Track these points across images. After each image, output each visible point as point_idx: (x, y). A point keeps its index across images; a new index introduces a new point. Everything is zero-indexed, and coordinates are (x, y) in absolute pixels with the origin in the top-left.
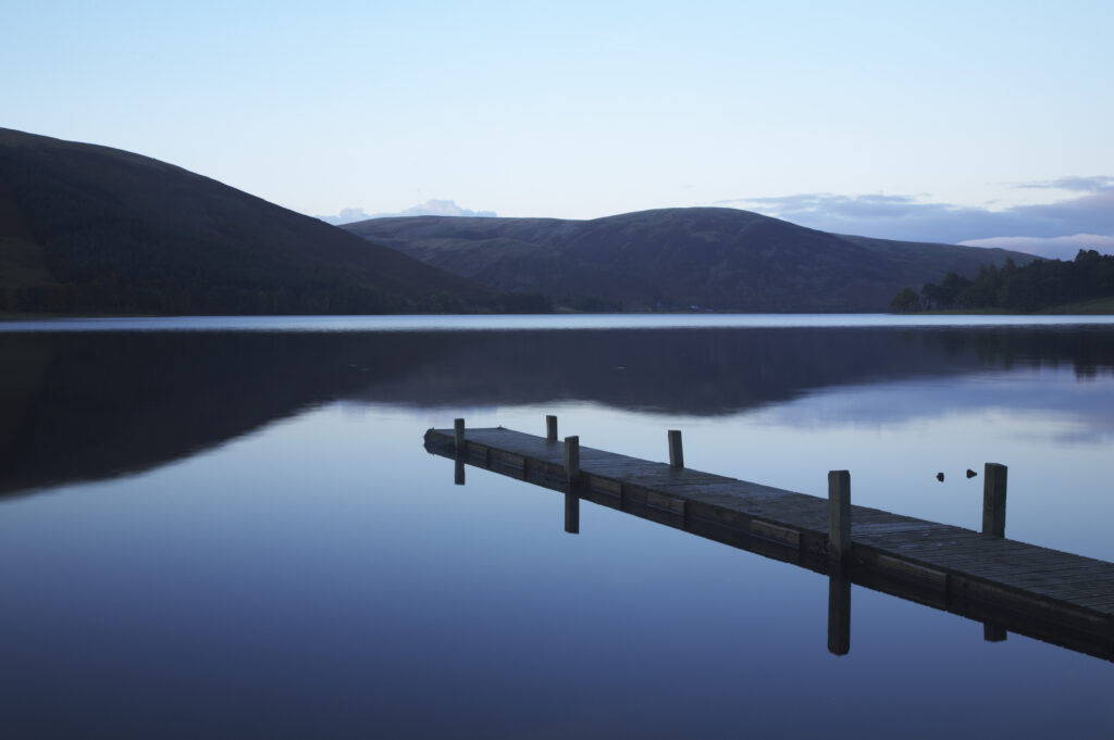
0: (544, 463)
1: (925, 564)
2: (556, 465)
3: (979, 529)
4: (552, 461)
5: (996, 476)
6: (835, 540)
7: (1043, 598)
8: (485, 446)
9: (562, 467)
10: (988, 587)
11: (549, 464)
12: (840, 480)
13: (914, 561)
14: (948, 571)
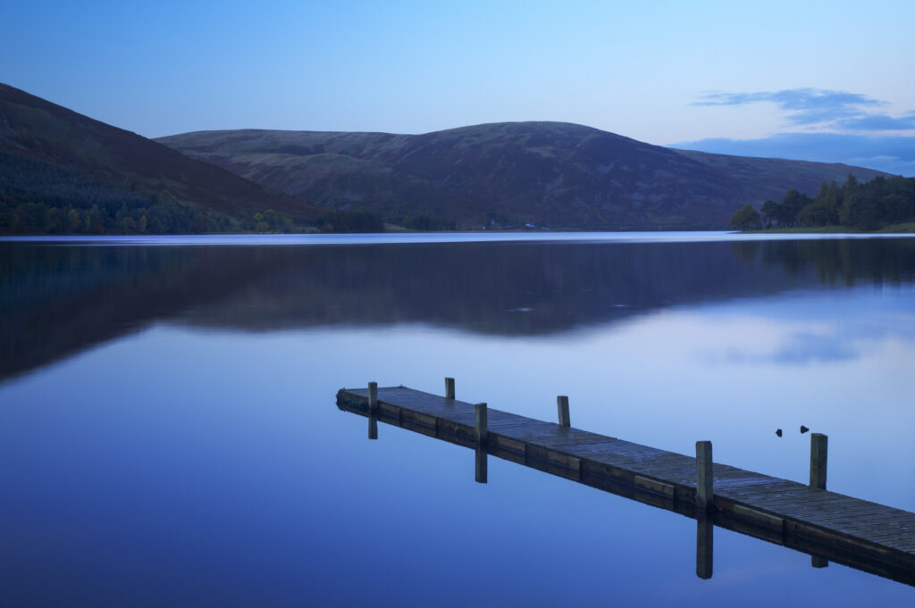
0: (455, 424)
1: (766, 512)
2: (466, 426)
3: (807, 483)
4: (462, 422)
5: (820, 444)
6: (702, 493)
7: (850, 536)
8: (398, 407)
9: (473, 428)
10: (812, 529)
11: (459, 425)
12: (705, 448)
13: (759, 509)
14: (784, 517)
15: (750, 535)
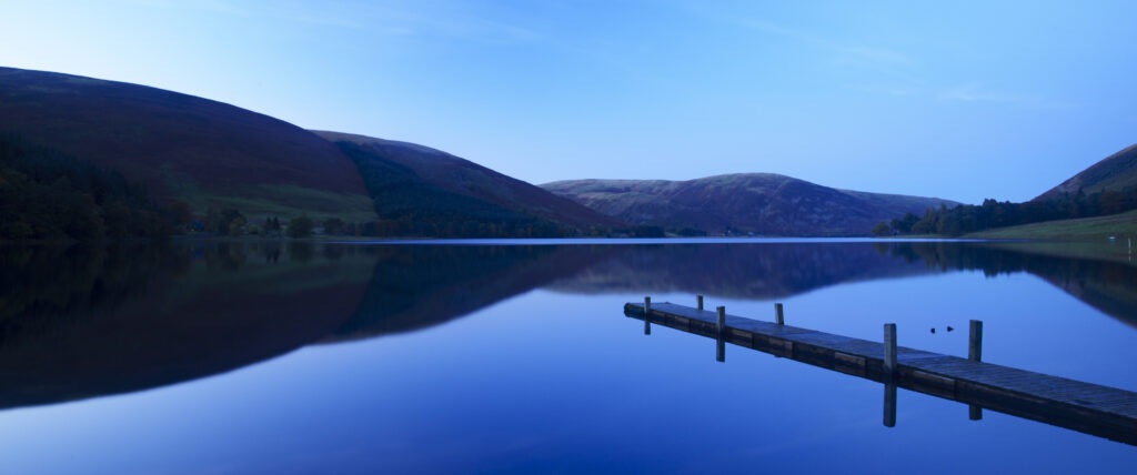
0: (702, 322)
1: (944, 376)
2: (711, 324)
5: (977, 328)
6: (888, 362)
7: (1012, 391)
8: (664, 313)
9: (714, 324)
10: (979, 387)
11: (707, 324)
12: (891, 329)
13: (935, 373)
14: (956, 379)
15: (927, 393)
